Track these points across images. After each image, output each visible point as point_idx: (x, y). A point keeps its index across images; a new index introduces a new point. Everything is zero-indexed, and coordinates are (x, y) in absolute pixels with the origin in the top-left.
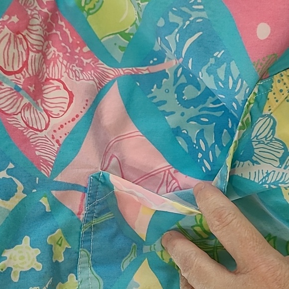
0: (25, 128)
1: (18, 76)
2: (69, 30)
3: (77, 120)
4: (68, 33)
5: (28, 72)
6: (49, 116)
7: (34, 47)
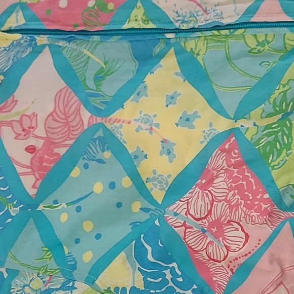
0: (208, 260)
1: (204, 221)
2: (254, 180)
3: (249, 255)
4: (253, 182)
5: (211, 217)
6: (228, 250)
7: (217, 198)
